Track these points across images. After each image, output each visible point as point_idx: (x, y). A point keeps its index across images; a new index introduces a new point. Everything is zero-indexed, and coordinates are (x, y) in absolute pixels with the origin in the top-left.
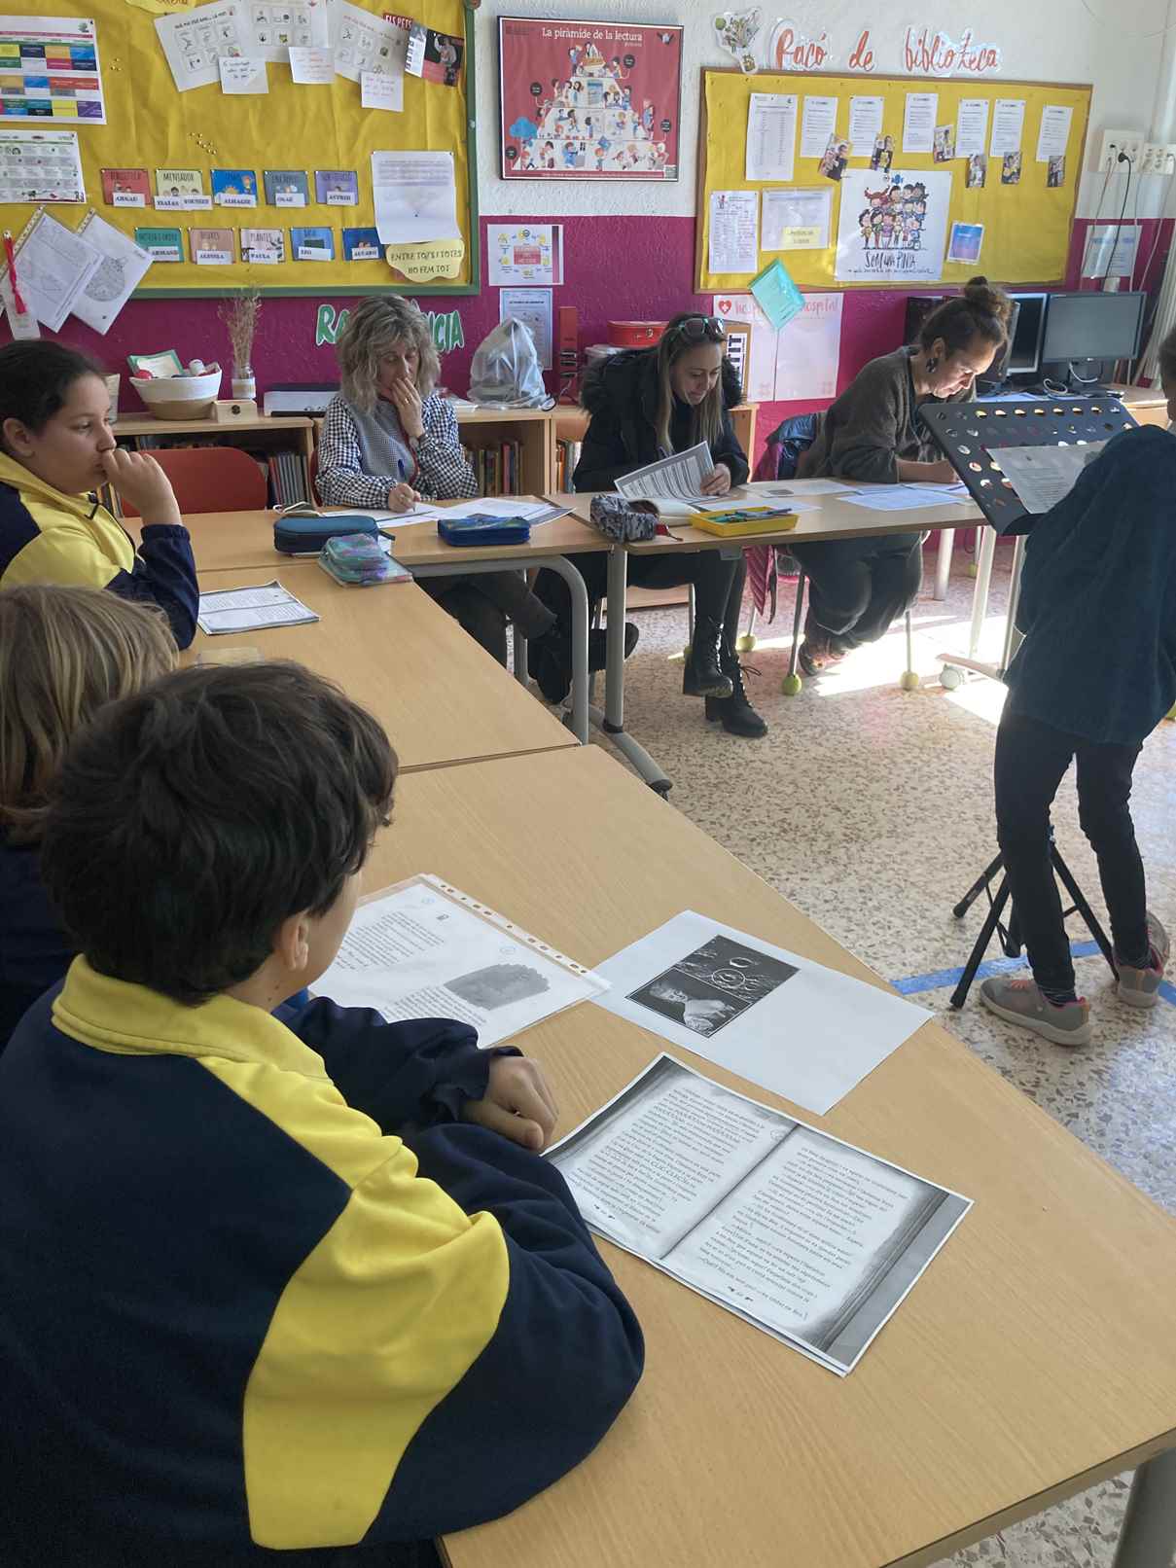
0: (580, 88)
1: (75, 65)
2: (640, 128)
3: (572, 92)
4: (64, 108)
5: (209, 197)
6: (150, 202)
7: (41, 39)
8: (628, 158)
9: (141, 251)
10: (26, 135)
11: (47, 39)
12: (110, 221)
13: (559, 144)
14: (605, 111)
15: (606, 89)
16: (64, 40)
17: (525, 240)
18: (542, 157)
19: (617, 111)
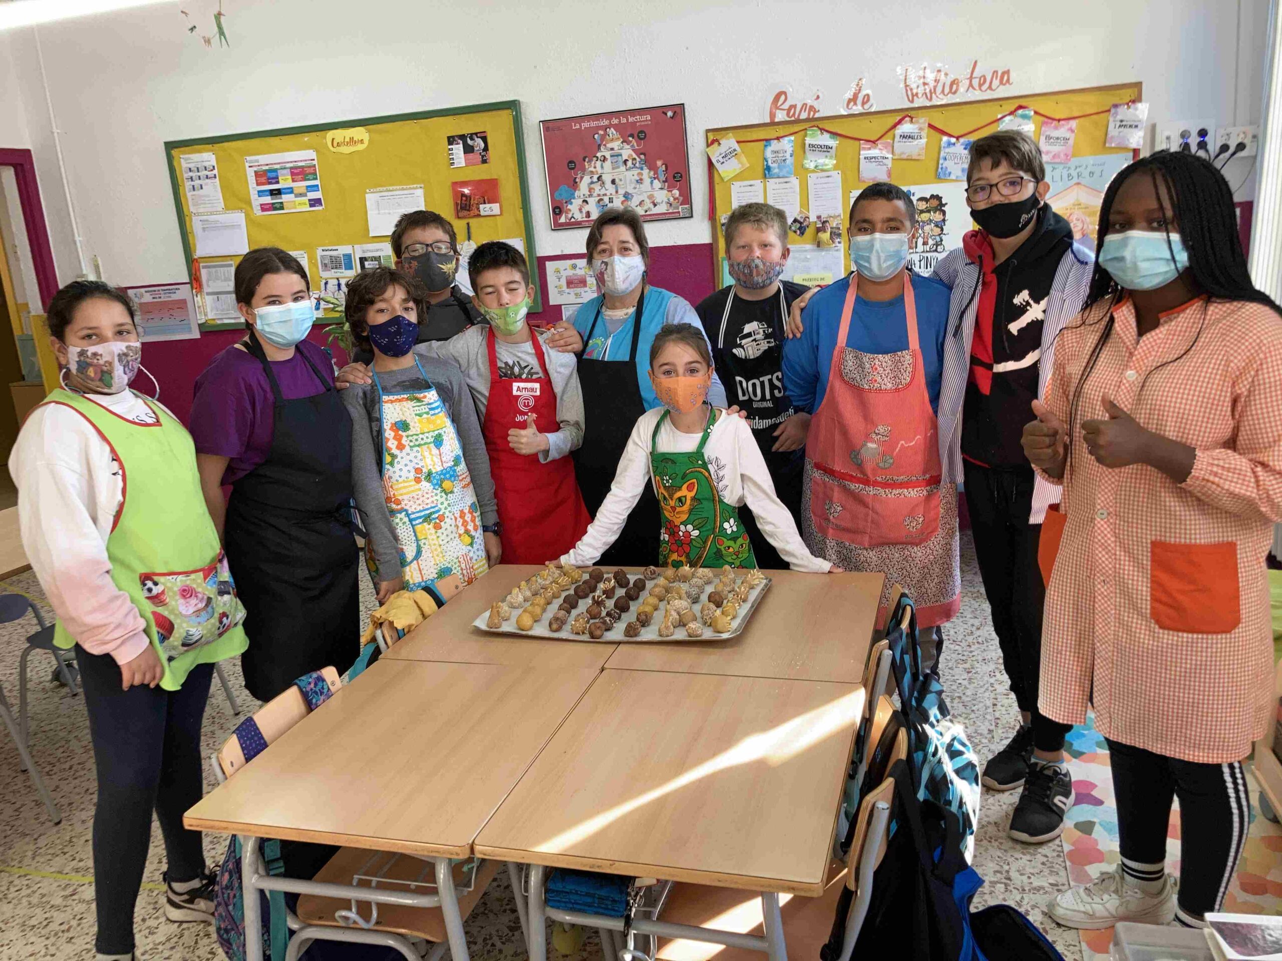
0: (604, 159)
2: (656, 181)
3: (599, 163)
8: (648, 204)
13: (592, 201)
14: (626, 173)
15: (625, 157)
17: (573, 272)
18: (580, 210)
19: (636, 172)
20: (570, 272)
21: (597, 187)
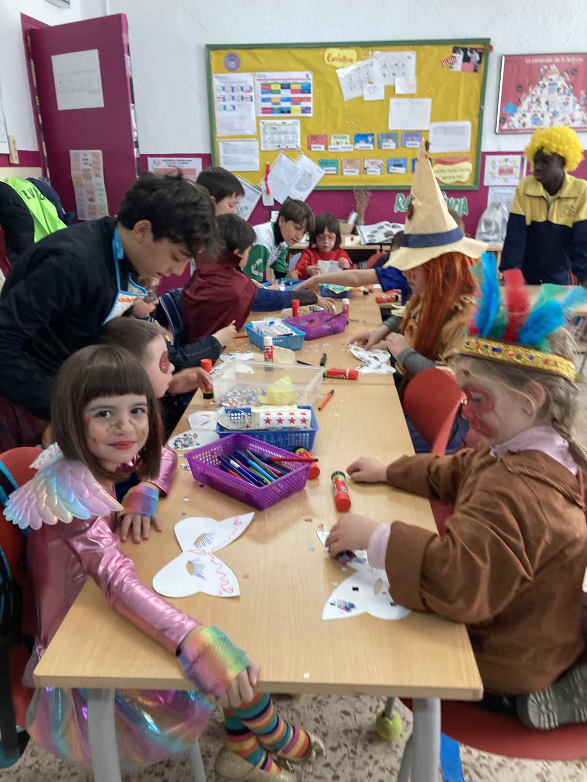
0: (544, 87)
1: (302, 92)
2: (577, 105)
3: (539, 89)
4: (296, 109)
5: (352, 146)
6: (326, 148)
7: (289, 82)
9: (320, 169)
10: (279, 122)
11: (292, 81)
12: (309, 156)
13: (529, 115)
14: (557, 97)
15: (559, 85)
16: (299, 81)
17: (505, 163)
18: (519, 122)
19: (564, 97)
20: (503, 164)
21: (534, 106)
